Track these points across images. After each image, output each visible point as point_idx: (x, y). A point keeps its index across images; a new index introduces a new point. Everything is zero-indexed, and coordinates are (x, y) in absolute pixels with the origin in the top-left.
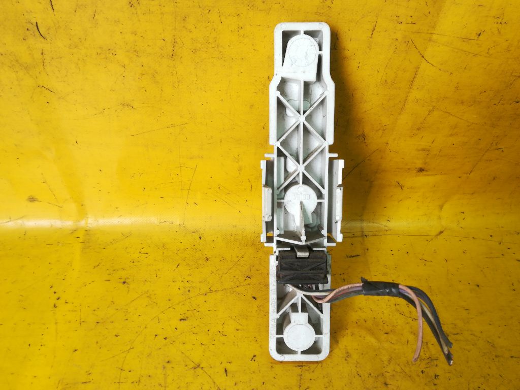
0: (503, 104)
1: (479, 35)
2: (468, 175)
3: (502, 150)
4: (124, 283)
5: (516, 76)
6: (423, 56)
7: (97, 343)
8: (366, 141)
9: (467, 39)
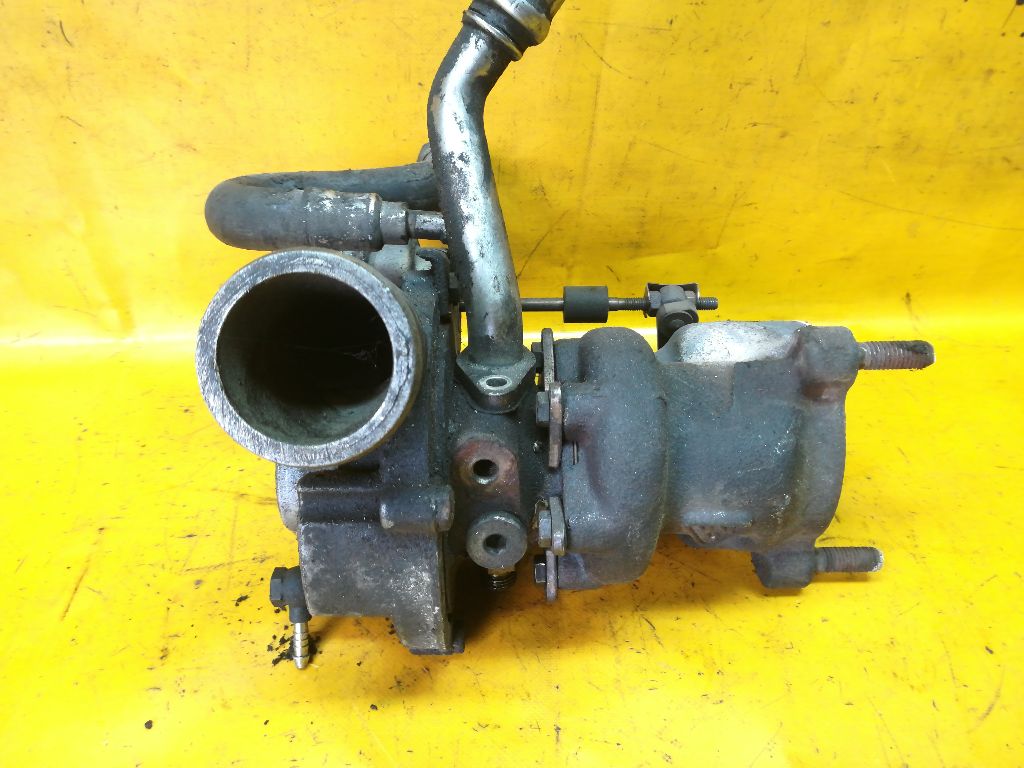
0: (734, 129)
1: (671, 22)
2: (714, 251)
3: (754, 206)
4: (186, 411)
5: (740, 83)
6: (601, 59)
7: (139, 476)
8: (547, 197)
9: (655, 31)
